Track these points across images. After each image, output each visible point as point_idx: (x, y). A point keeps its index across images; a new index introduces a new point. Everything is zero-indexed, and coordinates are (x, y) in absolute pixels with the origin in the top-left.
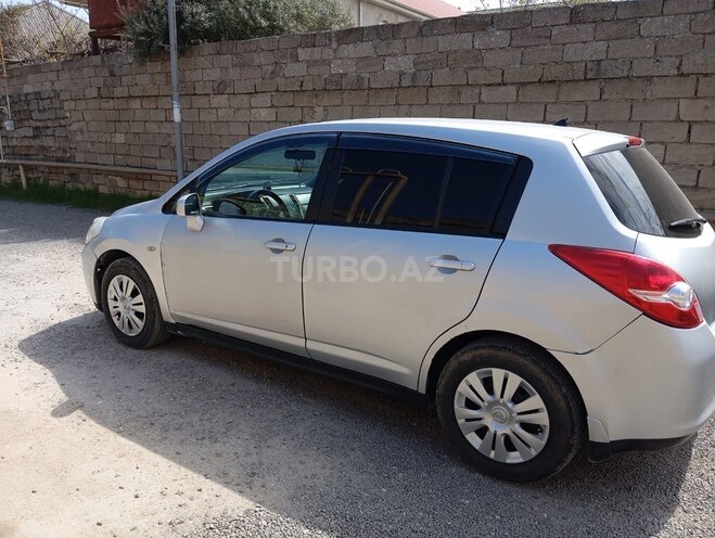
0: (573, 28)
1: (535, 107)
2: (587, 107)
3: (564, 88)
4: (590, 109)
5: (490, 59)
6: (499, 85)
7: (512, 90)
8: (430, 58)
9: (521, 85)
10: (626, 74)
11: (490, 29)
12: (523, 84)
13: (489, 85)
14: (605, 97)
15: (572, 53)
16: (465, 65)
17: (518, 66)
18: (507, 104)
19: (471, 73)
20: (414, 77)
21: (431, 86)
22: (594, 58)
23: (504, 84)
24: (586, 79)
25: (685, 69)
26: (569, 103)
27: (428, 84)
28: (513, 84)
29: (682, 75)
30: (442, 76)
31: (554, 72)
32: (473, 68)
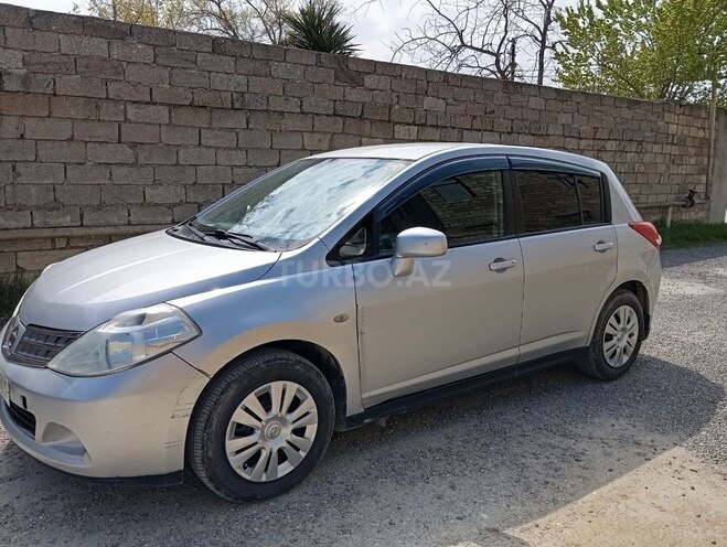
0: (217, 58)
1: (190, 130)
2: (237, 134)
3: (217, 115)
4: (240, 136)
5: (133, 73)
6: (147, 103)
7: (164, 111)
8: (46, 58)
9: (172, 106)
10: (265, 107)
11: (130, 40)
12: (175, 106)
13: (136, 102)
14: (251, 126)
15: (218, 81)
16: (102, 76)
17: (166, 86)
18: (160, 125)
19: (111, 86)
20: (25, 80)
21: (55, 95)
22: (238, 90)
23: (155, 104)
24: (233, 108)
25: (305, 109)
26: (221, 129)
27: (49, 91)
28: (163, 104)
29: (303, 113)
30: (70, 83)
31: (203, 98)
32: (113, 81)
